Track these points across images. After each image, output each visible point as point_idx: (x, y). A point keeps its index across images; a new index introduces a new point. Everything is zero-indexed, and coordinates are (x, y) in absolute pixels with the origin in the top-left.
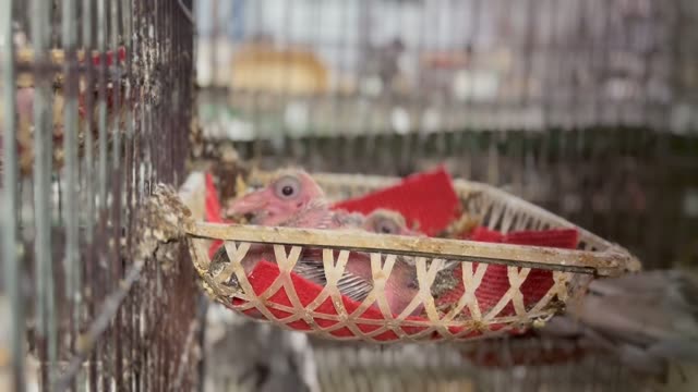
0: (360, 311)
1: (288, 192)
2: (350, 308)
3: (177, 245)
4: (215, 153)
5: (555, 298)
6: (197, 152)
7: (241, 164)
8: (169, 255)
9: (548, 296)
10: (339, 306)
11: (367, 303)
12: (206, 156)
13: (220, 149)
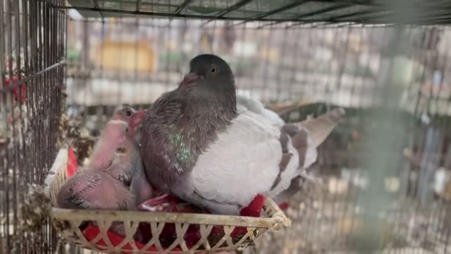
0: (146, 247)
4: (75, 133)
5: (248, 238)
6: (64, 135)
9: (245, 237)
10: (134, 247)
12: (70, 136)
13: (79, 131)
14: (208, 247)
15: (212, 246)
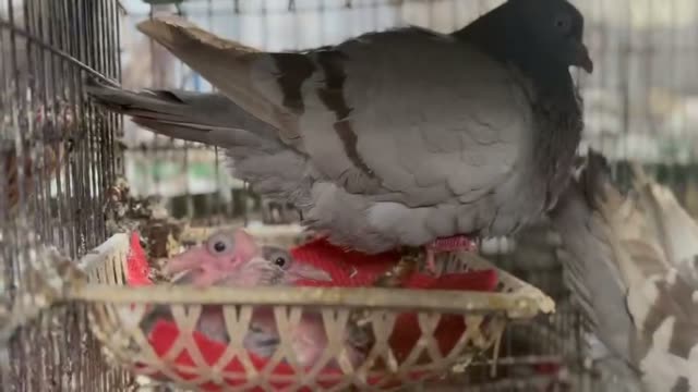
0: (270, 366)
1: (219, 248)
2: (259, 364)
3: (63, 310)
4: (144, 212)
5: (470, 343)
6: (122, 211)
7: (172, 221)
8: (55, 321)
9: (463, 339)
10: (247, 363)
11: (277, 359)
12: (132, 215)
13: (149, 207)
14: (392, 363)
15: (400, 361)
